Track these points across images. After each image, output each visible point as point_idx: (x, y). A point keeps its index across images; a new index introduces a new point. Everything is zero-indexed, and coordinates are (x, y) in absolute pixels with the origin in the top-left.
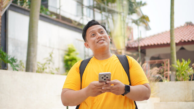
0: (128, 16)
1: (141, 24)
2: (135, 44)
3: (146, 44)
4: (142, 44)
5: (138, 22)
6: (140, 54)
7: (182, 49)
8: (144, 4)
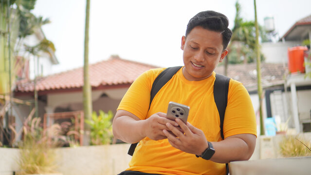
0: (18, 40)
1: (41, 53)
2: (29, 87)
3: (48, 87)
4: (40, 86)
5: (36, 50)
6: (36, 102)
7: (104, 95)
8: (47, 22)
